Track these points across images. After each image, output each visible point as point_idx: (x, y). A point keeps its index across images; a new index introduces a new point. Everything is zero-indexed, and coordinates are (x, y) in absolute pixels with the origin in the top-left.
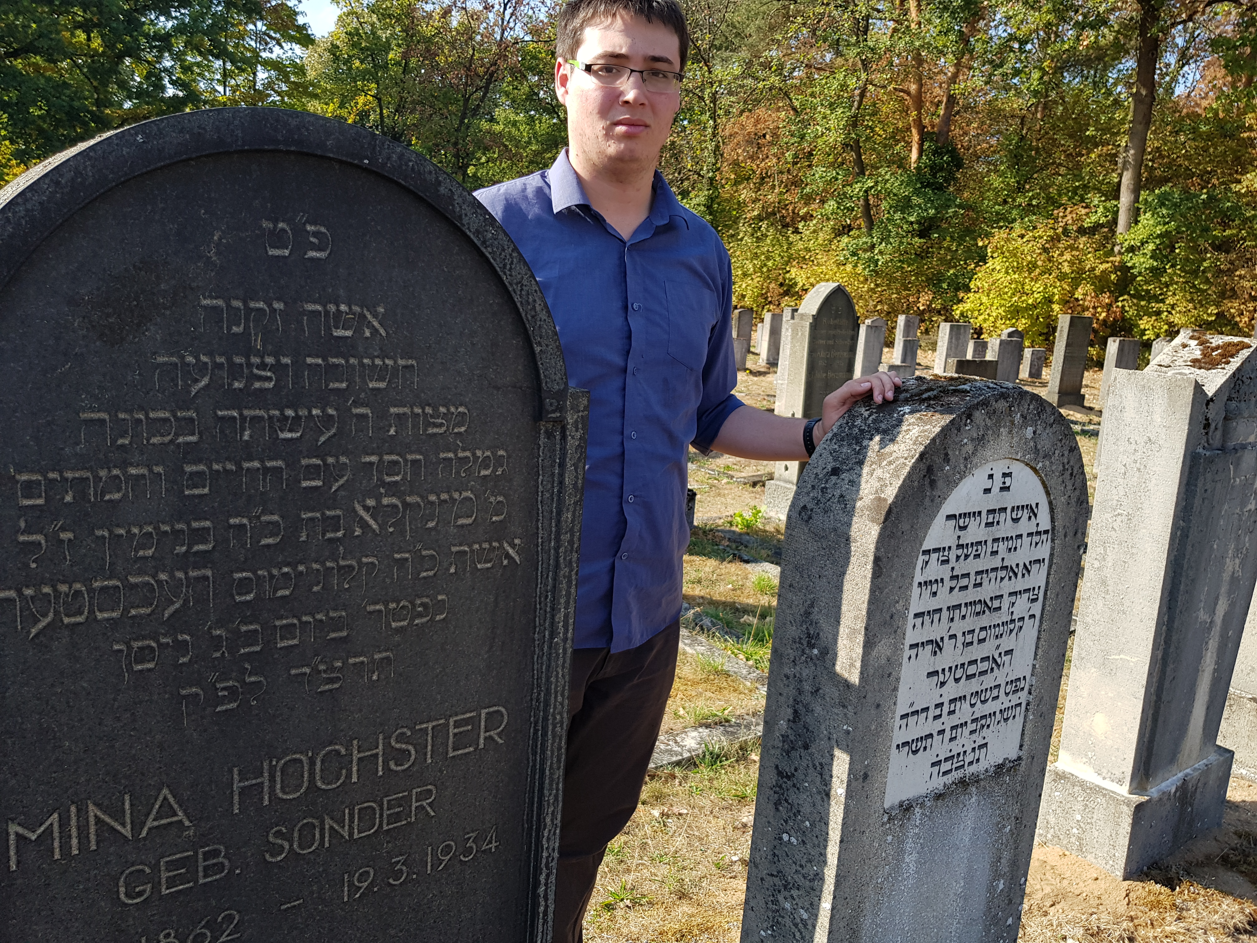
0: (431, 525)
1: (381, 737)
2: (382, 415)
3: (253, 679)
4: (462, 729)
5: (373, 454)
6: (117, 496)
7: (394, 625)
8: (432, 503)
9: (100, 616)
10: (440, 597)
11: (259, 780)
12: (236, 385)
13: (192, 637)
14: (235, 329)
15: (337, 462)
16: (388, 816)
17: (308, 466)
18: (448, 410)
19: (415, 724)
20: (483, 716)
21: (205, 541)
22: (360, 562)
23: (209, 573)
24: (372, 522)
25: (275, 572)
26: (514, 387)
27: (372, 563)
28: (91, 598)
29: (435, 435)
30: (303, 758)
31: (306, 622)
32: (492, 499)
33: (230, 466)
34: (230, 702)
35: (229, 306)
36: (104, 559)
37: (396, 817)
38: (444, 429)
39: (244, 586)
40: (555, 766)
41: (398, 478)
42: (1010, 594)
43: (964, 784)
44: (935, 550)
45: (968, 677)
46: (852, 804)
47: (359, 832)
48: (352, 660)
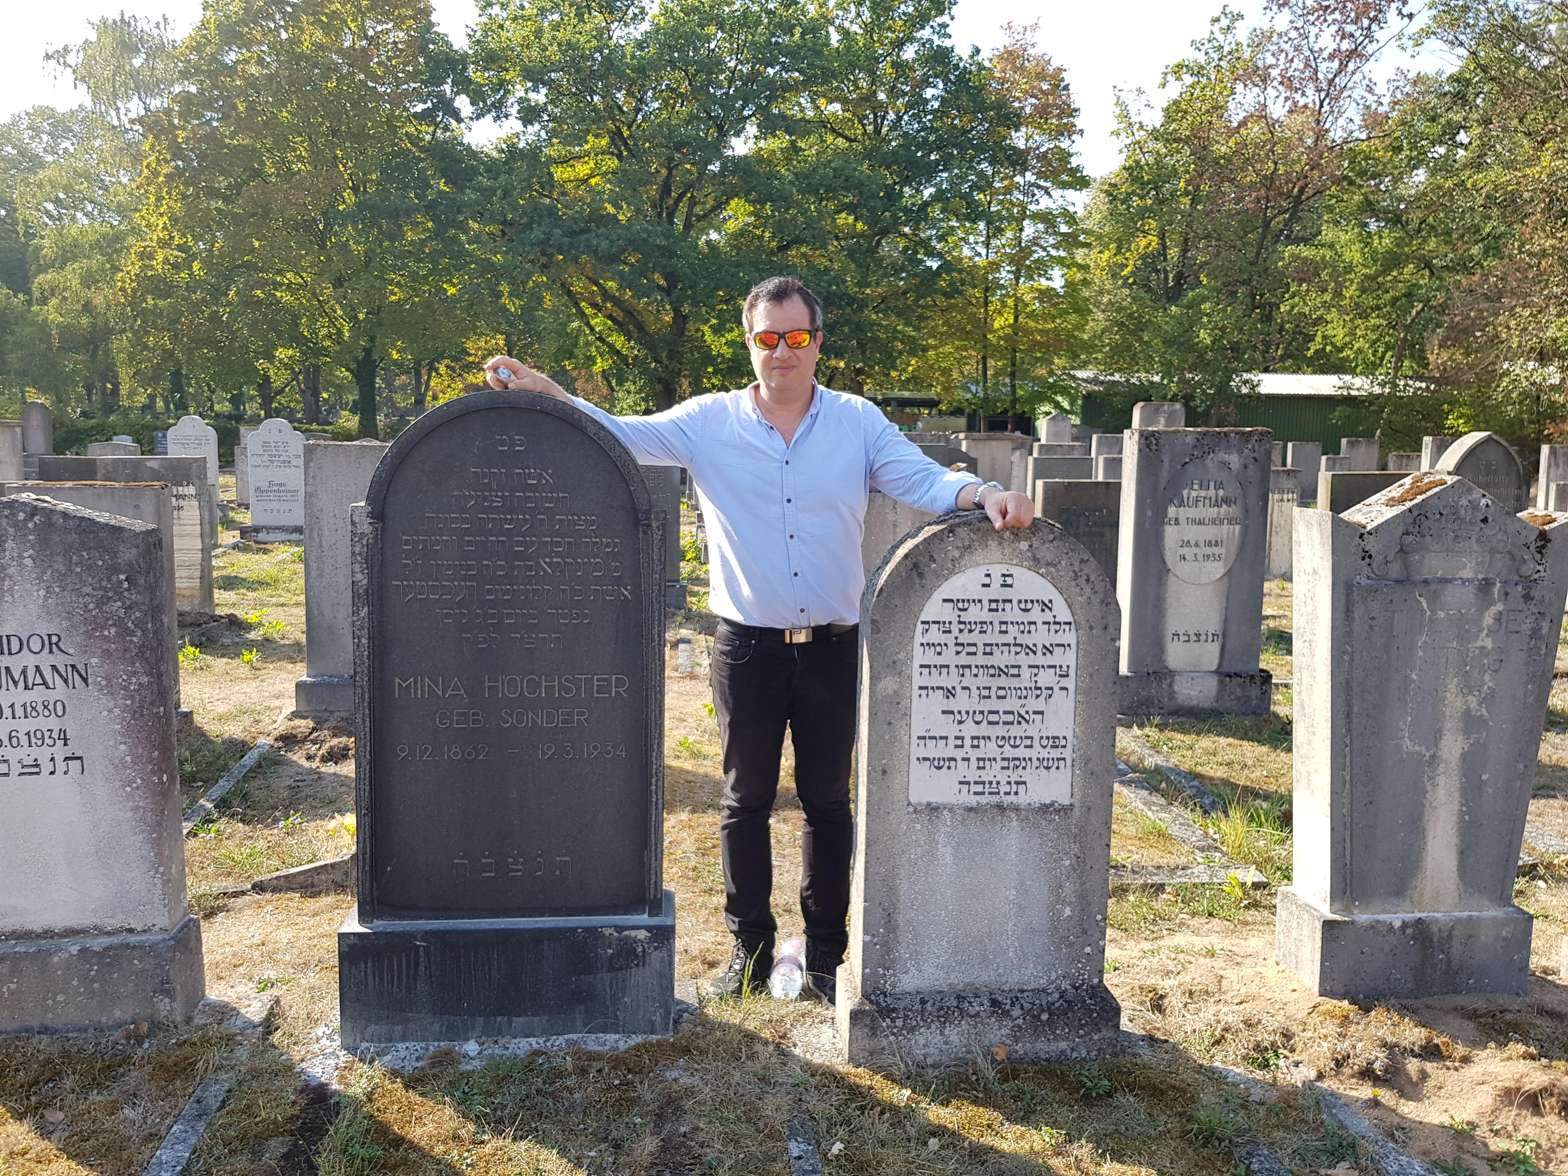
0: (579, 574)
1: (557, 678)
2: (552, 519)
3: (494, 635)
4: (601, 683)
5: (548, 537)
6: (438, 548)
7: (561, 621)
8: (580, 563)
9: (431, 597)
10: (585, 611)
11: (497, 684)
12: (486, 504)
13: (467, 611)
14: (485, 481)
15: (531, 540)
16: (563, 719)
17: (517, 541)
18: (586, 518)
19: (575, 674)
20: (614, 679)
21: (473, 570)
22: (543, 588)
23: (475, 584)
24: (549, 570)
25: (503, 587)
26: (622, 508)
27: (549, 589)
28: (428, 589)
29: (579, 530)
30: (518, 678)
31: (518, 613)
32: (613, 564)
33: (484, 539)
34: (484, 644)
35: (482, 471)
36: (433, 573)
37: (567, 721)
41: (561, 549)
42: (1030, 666)
43: (1000, 807)
44: (934, 622)
45: (990, 723)
46: (874, 789)
47: (547, 724)
48: (540, 635)
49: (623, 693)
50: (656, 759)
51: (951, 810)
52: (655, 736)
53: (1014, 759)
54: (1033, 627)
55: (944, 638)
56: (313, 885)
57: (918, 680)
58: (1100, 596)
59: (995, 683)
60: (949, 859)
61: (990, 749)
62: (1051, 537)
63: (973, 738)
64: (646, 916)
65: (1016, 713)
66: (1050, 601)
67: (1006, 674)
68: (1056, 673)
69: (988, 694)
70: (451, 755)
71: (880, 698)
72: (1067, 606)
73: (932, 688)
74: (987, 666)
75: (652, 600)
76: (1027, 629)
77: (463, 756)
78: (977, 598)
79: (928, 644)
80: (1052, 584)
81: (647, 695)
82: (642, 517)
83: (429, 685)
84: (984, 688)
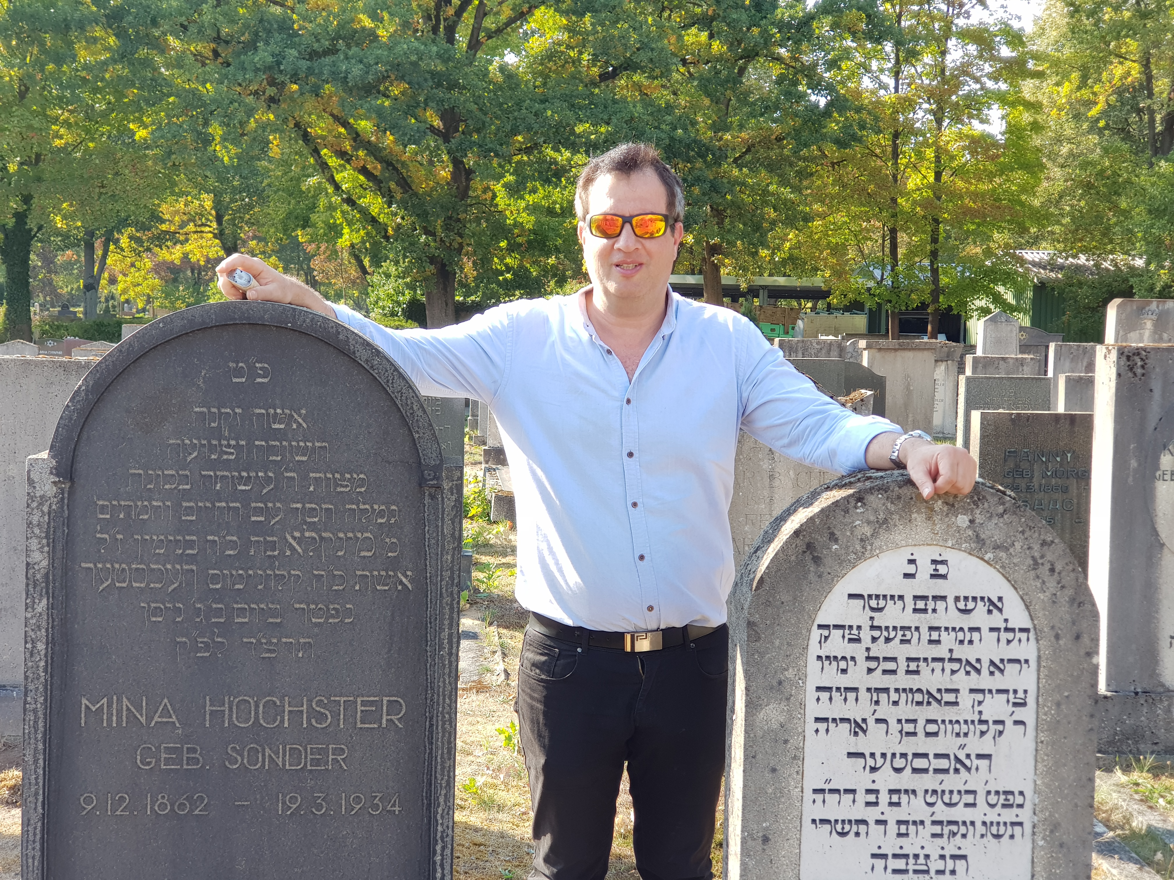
0: (340, 553)
1: (305, 699)
2: (305, 477)
3: (219, 640)
5: (298, 503)
6: (146, 517)
7: (314, 620)
8: (341, 539)
9: (134, 585)
10: (348, 606)
11: (222, 708)
12: (213, 457)
13: (184, 605)
14: (213, 425)
15: (275, 505)
16: (312, 759)
17: (255, 508)
18: (352, 476)
19: (331, 696)
20: (385, 702)
21: (192, 548)
22: (289, 573)
23: (194, 568)
24: (297, 547)
25: (234, 572)
26: (402, 462)
27: (298, 575)
28: (130, 574)
29: (342, 492)
30: (251, 701)
31: (253, 609)
32: (387, 540)
33: (208, 504)
34: (205, 652)
35: (209, 411)
36: (138, 552)
37: (317, 762)
38: (348, 489)
39: (215, 579)
41: (316, 520)
42: (972, 691)
44: (836, 627)
45: (915, 771)
46: (751, 863)
47: (290, 765)
48: (284, 640)
49: (397, 722)
50: (442, 817)
52: (441, 784)
53: (950, 823)
54: (976, 636)
55: (850, 650)
57: (813, 710)
58: (1069, 592)
59: (922, 714)
61: (916, 808)
62: (1001, 509)
63: (891, 792)
65: (952, 757)
66: (1000, 599)
67: (939, 702)
68: (1008, 701)
69: (912, 730)
70: (156, 808)
71: (760, 733)
72: (1023, 607)
73: (834, 720)
74: (911, 690)
75: (441, 591)
76: (968, 638)
77: (172, 809)
78: (896, 594)
79: (828, 658)
80: (1003, 575)
81: (431, 725)
82: (429, 475)
83: (128, 709)
84: (908, 721)
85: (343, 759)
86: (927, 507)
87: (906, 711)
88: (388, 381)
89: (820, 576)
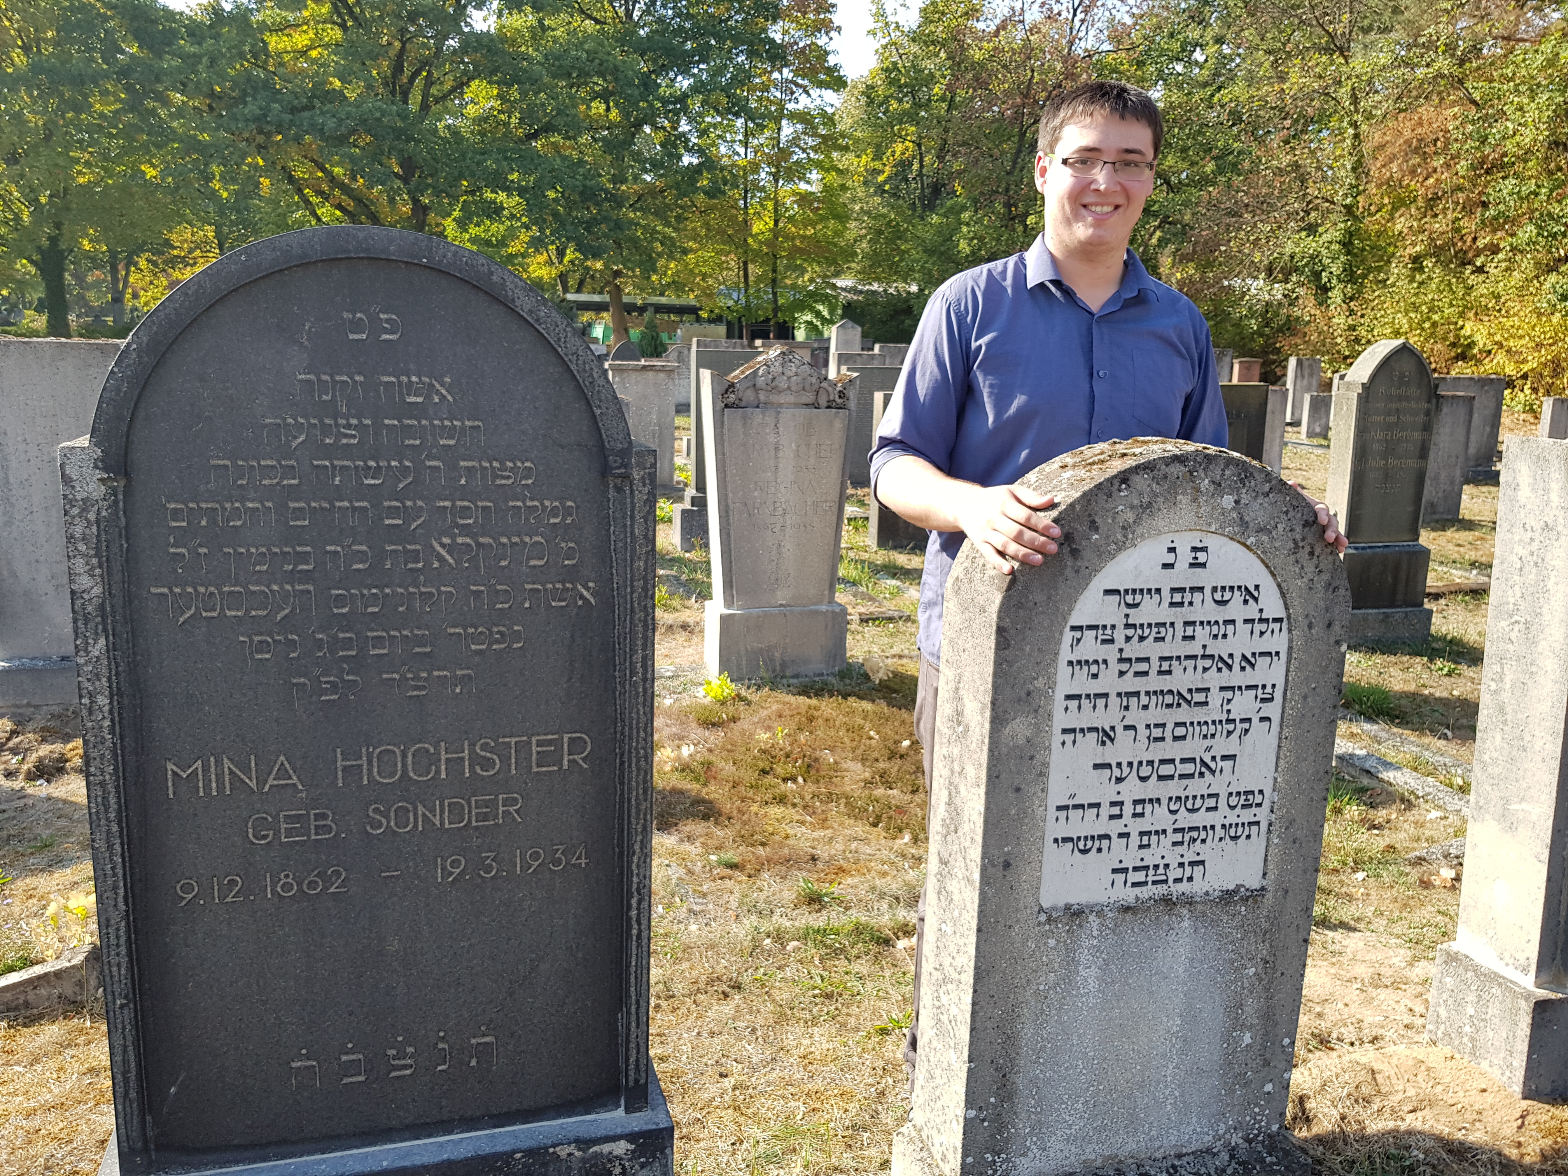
0: (504, 563)
1: (466, 743)
2: (453, 467)
3: (350, 678)
4: (545, 749)
5: (446, 500)
6: (239, 523)
7: (473, 647)
8: (504, 545)
9: (229, 613)
10: (516, 628)
11: (358, 762)
12: (328, 441)
13: (299, 636)
14: (324, 397)
15: (415, 504)
16: (477, 814)
17: (389, 507)
18: (515, 464)
19: (498, 737)
20: (566, 740)
21: (307, 563)
22: (438, 590)
23: (312, 588)
24: (448, 557)
25: (365, 592)
26: (579, 445)
27: (450, 592)
28: (222, 599)
29: (503, 485)
30: (397, 751)
31: (394, 636)
32: (563, 545)
33: (325, 505)
34: (331, 694)
35: (319, 380)
36: (230, 570)
37: (485, 817)
38: (511, 481)
39: (339, 601)
40: (641, 797)
41: (471, 521)
42: (1222, 689)
43: (1167, 901)
45: (1161, 778)
46: (991, 892)
47: (450, 823)
48: (436, 673)
49: (581, 762)
50: (638, 866)
51: (1100, 914)
52: (636, 829)
53: (1191, 829)
54: (1230, 628)
55: (1102, 652)
56: (27, 1005)
57: (1061, 719)
59: (1171, 717)
60: (1093, 985)
61: (1159, 818)
62: (1265, 488)
63: (1136, 802)
64: (620, 1112)
65: (1198, 761)
66: (1257, 587)
67: (1189, 702)
68: (1256, 697)
69: (1160, 735)
70: (279, 890)
71: (1005, 750)
72: (1279, 595)
73: (1082, 730)
74: (1162, 691)
75: (632, 605)
76: (1222, 632)
77: (300, 890)
78: (1153, 587)
79: (1079, 662)
80: (1263, 561)
81: (622, 763)
82: (615, 461)
83: (231, 772)
84: (1157, 726)
85: (517, 811)
86: (1193, 488)
87: (1155, 715)
88: (559, 340)
89: (1077, 572)
